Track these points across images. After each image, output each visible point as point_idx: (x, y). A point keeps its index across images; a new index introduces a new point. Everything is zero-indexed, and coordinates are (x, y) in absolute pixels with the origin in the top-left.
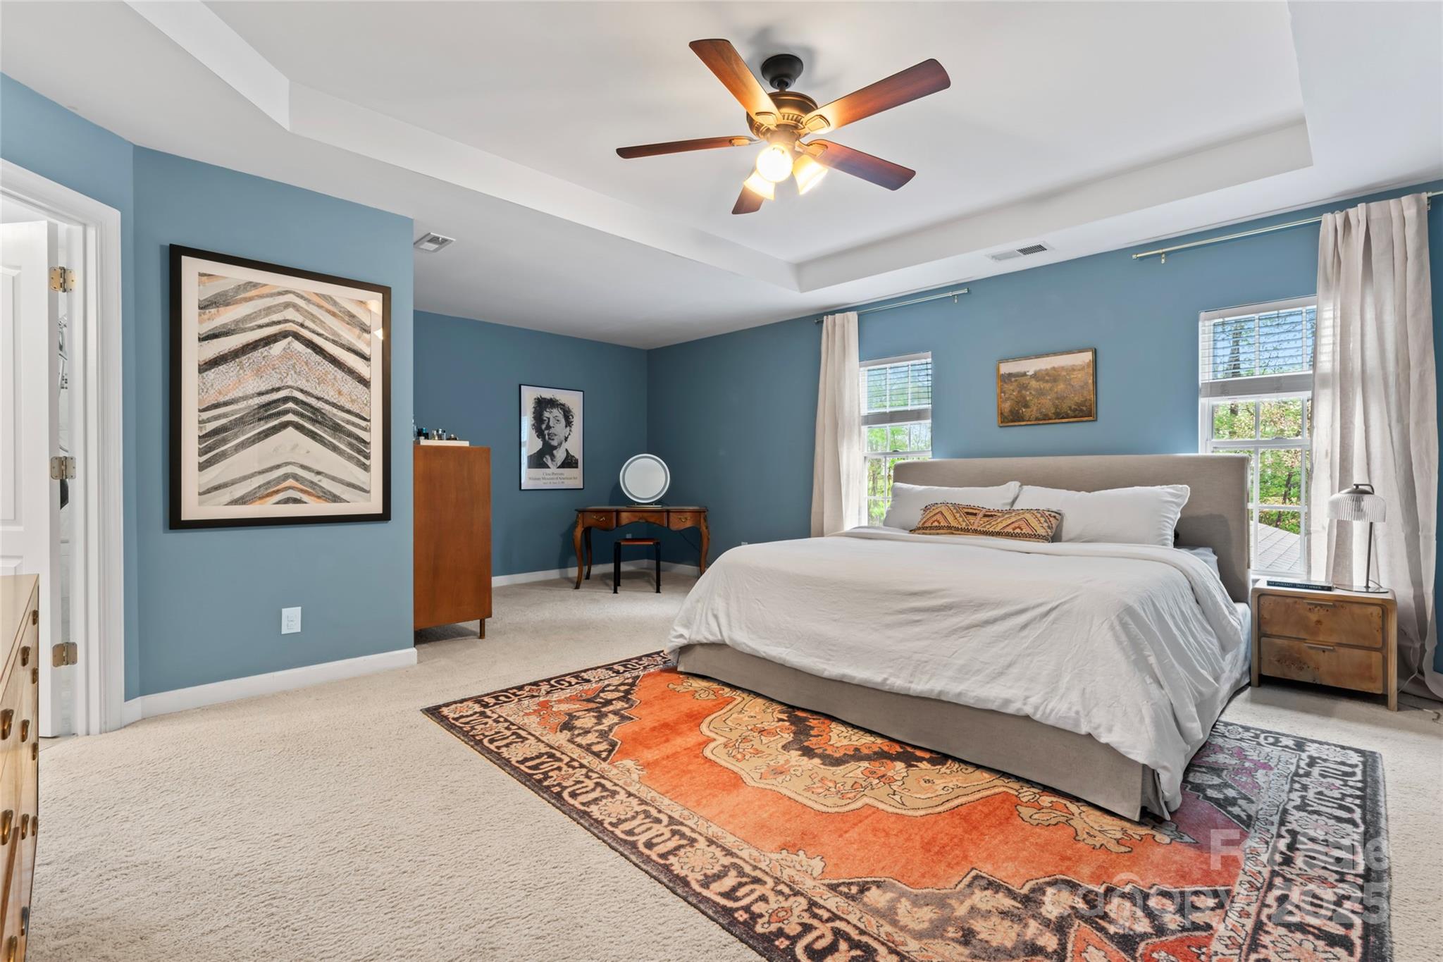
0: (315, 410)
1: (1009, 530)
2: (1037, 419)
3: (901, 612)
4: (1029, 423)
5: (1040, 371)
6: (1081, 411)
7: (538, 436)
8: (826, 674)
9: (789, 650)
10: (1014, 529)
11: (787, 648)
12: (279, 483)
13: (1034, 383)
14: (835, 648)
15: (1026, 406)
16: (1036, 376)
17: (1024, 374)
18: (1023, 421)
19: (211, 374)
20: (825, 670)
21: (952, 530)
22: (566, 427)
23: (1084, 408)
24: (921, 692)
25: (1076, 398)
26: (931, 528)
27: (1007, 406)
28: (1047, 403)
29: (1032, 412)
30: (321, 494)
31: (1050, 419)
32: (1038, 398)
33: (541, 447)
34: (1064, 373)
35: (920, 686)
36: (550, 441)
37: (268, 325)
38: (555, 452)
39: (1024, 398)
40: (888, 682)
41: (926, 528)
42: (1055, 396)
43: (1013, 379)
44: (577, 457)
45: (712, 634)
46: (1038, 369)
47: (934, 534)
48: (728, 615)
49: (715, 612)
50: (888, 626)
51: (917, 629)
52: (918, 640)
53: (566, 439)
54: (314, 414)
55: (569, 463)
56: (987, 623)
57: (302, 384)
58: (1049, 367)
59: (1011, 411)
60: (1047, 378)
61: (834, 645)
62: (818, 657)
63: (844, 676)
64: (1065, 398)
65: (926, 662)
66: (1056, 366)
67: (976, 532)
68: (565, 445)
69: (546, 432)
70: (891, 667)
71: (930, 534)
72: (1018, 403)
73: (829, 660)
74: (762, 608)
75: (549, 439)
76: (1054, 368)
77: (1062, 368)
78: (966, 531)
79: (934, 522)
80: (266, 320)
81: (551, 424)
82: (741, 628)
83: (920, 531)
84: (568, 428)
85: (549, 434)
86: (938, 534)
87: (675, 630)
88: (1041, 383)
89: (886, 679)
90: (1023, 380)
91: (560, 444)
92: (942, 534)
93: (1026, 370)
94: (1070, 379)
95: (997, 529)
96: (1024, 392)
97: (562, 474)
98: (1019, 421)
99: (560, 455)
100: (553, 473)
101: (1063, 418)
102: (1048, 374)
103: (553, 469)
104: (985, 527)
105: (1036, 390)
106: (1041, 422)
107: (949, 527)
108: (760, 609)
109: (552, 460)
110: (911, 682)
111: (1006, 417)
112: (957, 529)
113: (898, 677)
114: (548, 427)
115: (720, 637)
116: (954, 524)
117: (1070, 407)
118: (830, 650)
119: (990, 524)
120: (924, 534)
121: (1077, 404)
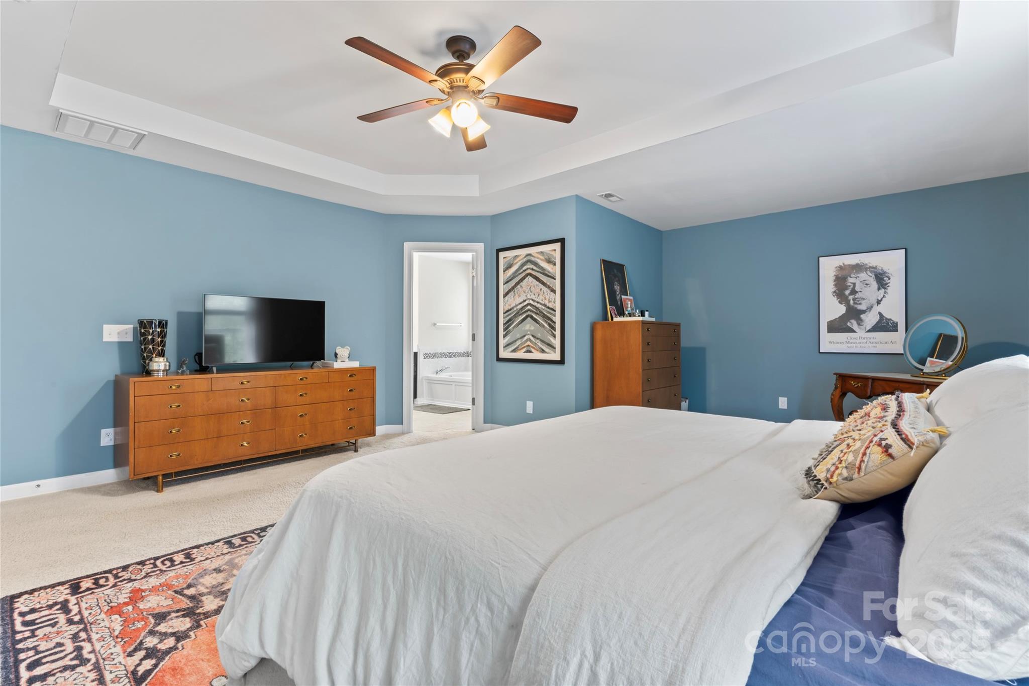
0: (537, 308)
7: (840, 302)
12: (525, 343)
19: (506, 298)
22: (879, 289)
30: (539, 349)
33: (844, 312)
36: (856, 306)
37: (522, 272)
38: (863, 316)
44: (895, 319)
53: (879, 302)
54: (536, 310)
55: (884, 325)
57: (533, 297)
68: (877, 309)
69: (851, 297)
75: (855, 303)
80: (522, 271)
81: (857, 289)
84: (882, 291)
85: (854, 299)
91: (870, 308)
97: (873, 338)
99: (870, 319)
100: (860, 338)
103: (860, 333)
109: (859, 324)
114: (854, 292)
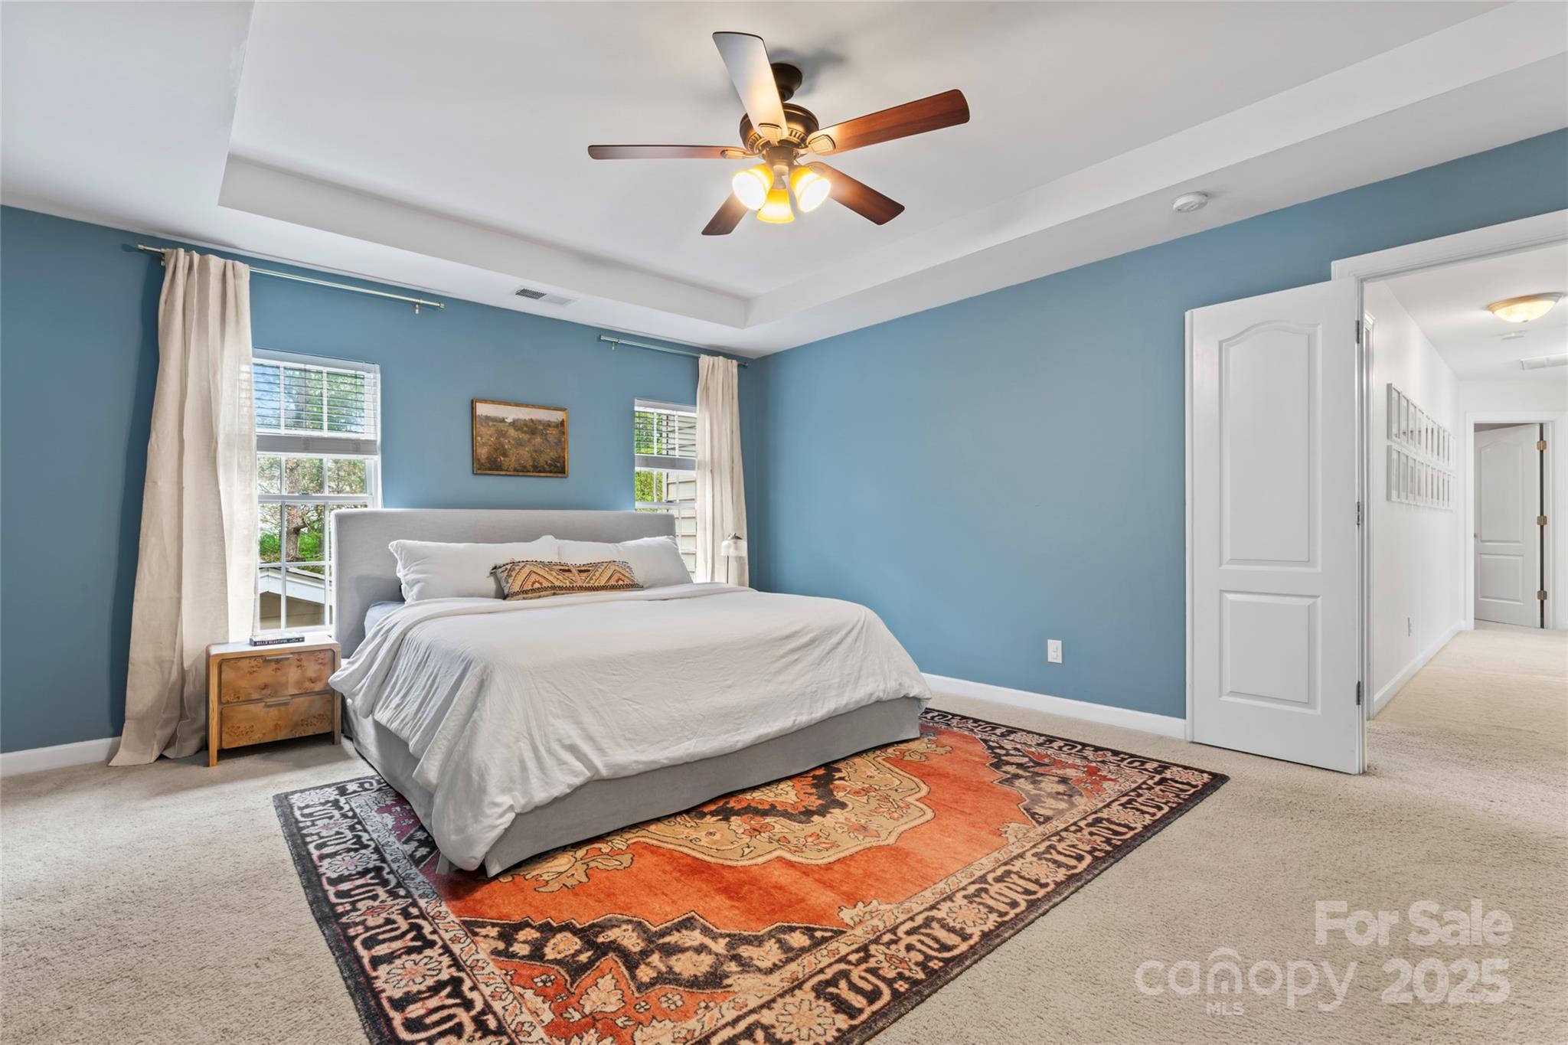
1: (613, 582)
2: (515, 470)
3: (783, 656)
4: (508, 473)
5: (518, 420)
6: (556, 466)
8: (739, 746)
9: (694, 740)
10: (617, 581)
11: (689, 739)
13: (512, 432)
14: (741, 715)
15: (505, 455)
16: (514, 424)
17: (503, 421)
18: (502, 470)
20: (738, 742)
21: (556, 590)
23: (558, 464)
24: (822, 717)
25: (552, 454)
26: (533, 590)
27: (483, 452)
28: (525, 454)
29: (510, 461)
31: (528, 471)
32: (516, 448)
34: (541, 427)
35: (820, 711)
39: (503, 446)
40: (797, 722)
41: (526, 592)
42: (532, 448)
43: (491, 423)
45: (576, 774)
46: (517, 417)
47: (535, 598)
48: (590, 738)
49: (567, 742)
50: (778, 672)
51: (799, 667)
52: (803, 675)
56: (839, 643)
58: (527, 418)
59: (488, 458)
60: (525, 429)
61: (741, 712)
62: (727, 732)
63: (760, 737)
64: (541, 452)
65: (816, 691)
66: (534, 418)
67: (582, 589)
70: (794, 708)
71: (531, 598)
72: (496, 450)
73: (739, 729)
74: (637, 707)
76: (532, 420)
77: (540, 422)
78: (571, 589)
79: (534, 583)
82: (618, 745)
83: (521, 596)
86: (540, 597)
87: (497, 805)
88: (520, 432)
89: (795, 721)
90: (502, 426)
92: (544, 596)
93: (504, 416)
94: (547, 434)
95: (602, 584)
96: (502, 439)
98: (497, 470)
101: (540, 472)
102: (526, 425)
104: (589, 582)
105: (514, 439)
106: (520, 474)
107: (553, 588)
108: (636, 710)
110: (812, 713)
111: (483, 464)
112: (561, 588)
113: (802, 714)
115: (588, 774)
116: (557, 583)
117: (546, 462)
118: (736, 719)
119: (591, 579)
120: (524, 598)
121: (552, 459)
